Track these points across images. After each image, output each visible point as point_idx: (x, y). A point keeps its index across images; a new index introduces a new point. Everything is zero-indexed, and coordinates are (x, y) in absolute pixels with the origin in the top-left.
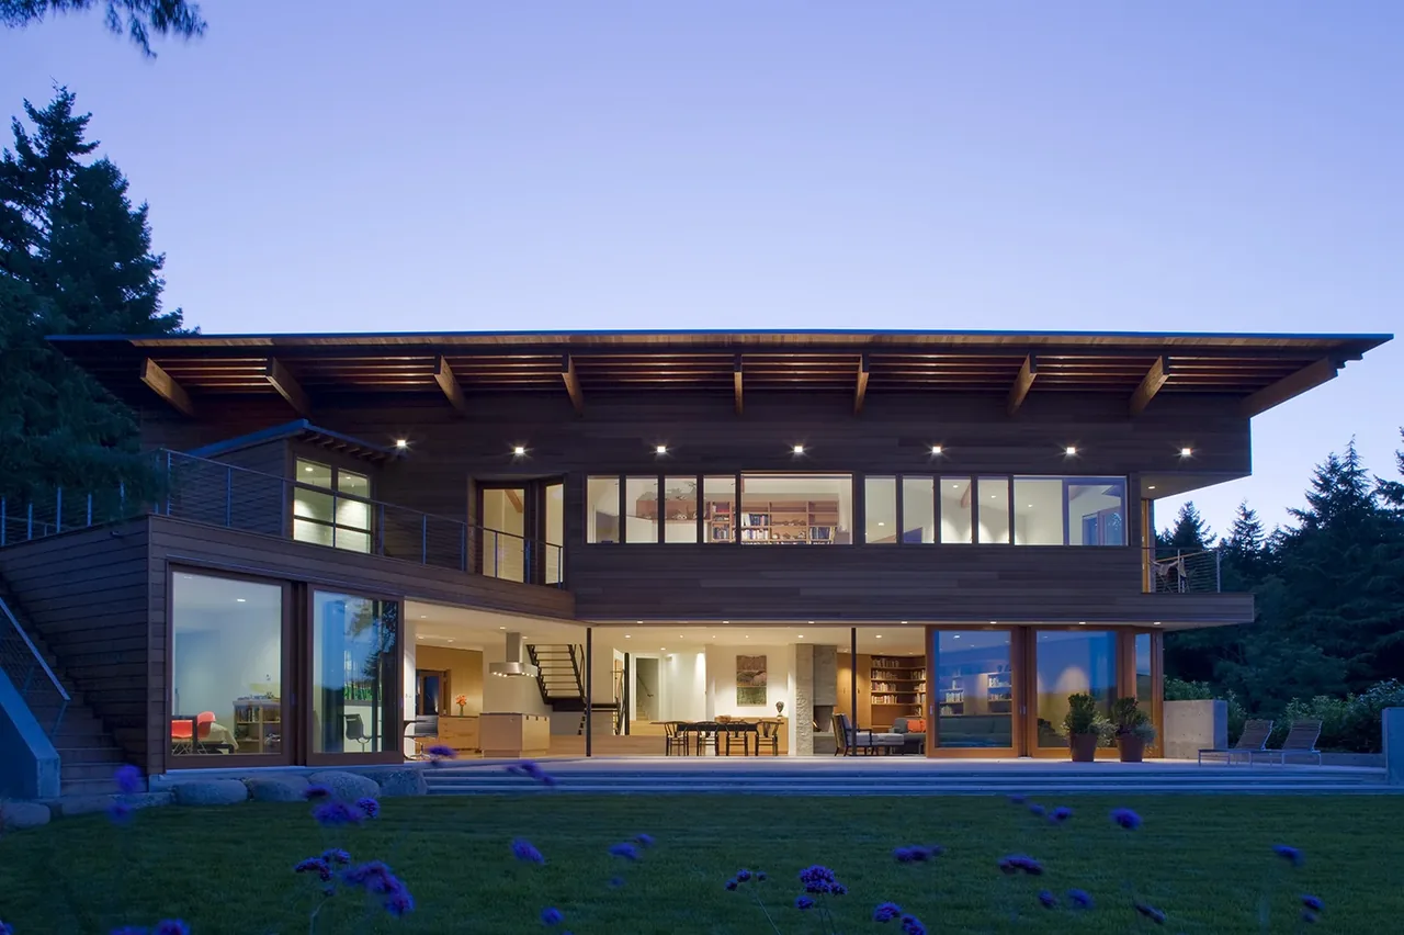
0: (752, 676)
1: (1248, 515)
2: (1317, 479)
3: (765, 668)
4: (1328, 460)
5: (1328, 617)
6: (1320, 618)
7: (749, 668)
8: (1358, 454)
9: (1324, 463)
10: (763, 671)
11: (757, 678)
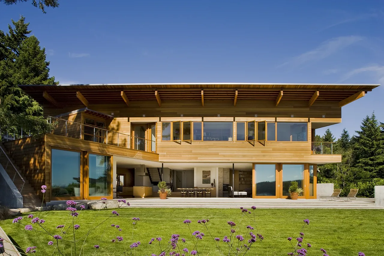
0: (206, 176)
1: (346, 132)
2: (363, 122)
3: (210, 174)
4: (366, 117)
5: (366, 161)
6: (364, 161)
7: (206, 174)
8: (375, 116)
9: (365, 118)
10: (209, 175)
11: (208, 177)
